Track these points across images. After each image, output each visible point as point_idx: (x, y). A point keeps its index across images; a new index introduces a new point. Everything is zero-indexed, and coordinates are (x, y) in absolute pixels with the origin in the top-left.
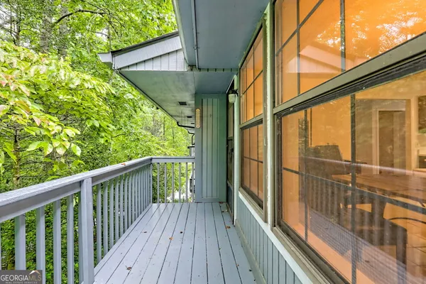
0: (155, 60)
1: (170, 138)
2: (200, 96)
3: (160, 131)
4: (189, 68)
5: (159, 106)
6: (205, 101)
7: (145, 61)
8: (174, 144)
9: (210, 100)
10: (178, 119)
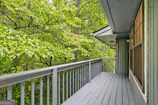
0: (104, 33)
1: (108, 52)
2: (118, 39)
3: (104, 50)
4: (113, 33)
5: (104, 43)
6: (120, 41)
7: (101, 33)
8: (109, 55)
9: (122, 40)
10: (110, 46)
